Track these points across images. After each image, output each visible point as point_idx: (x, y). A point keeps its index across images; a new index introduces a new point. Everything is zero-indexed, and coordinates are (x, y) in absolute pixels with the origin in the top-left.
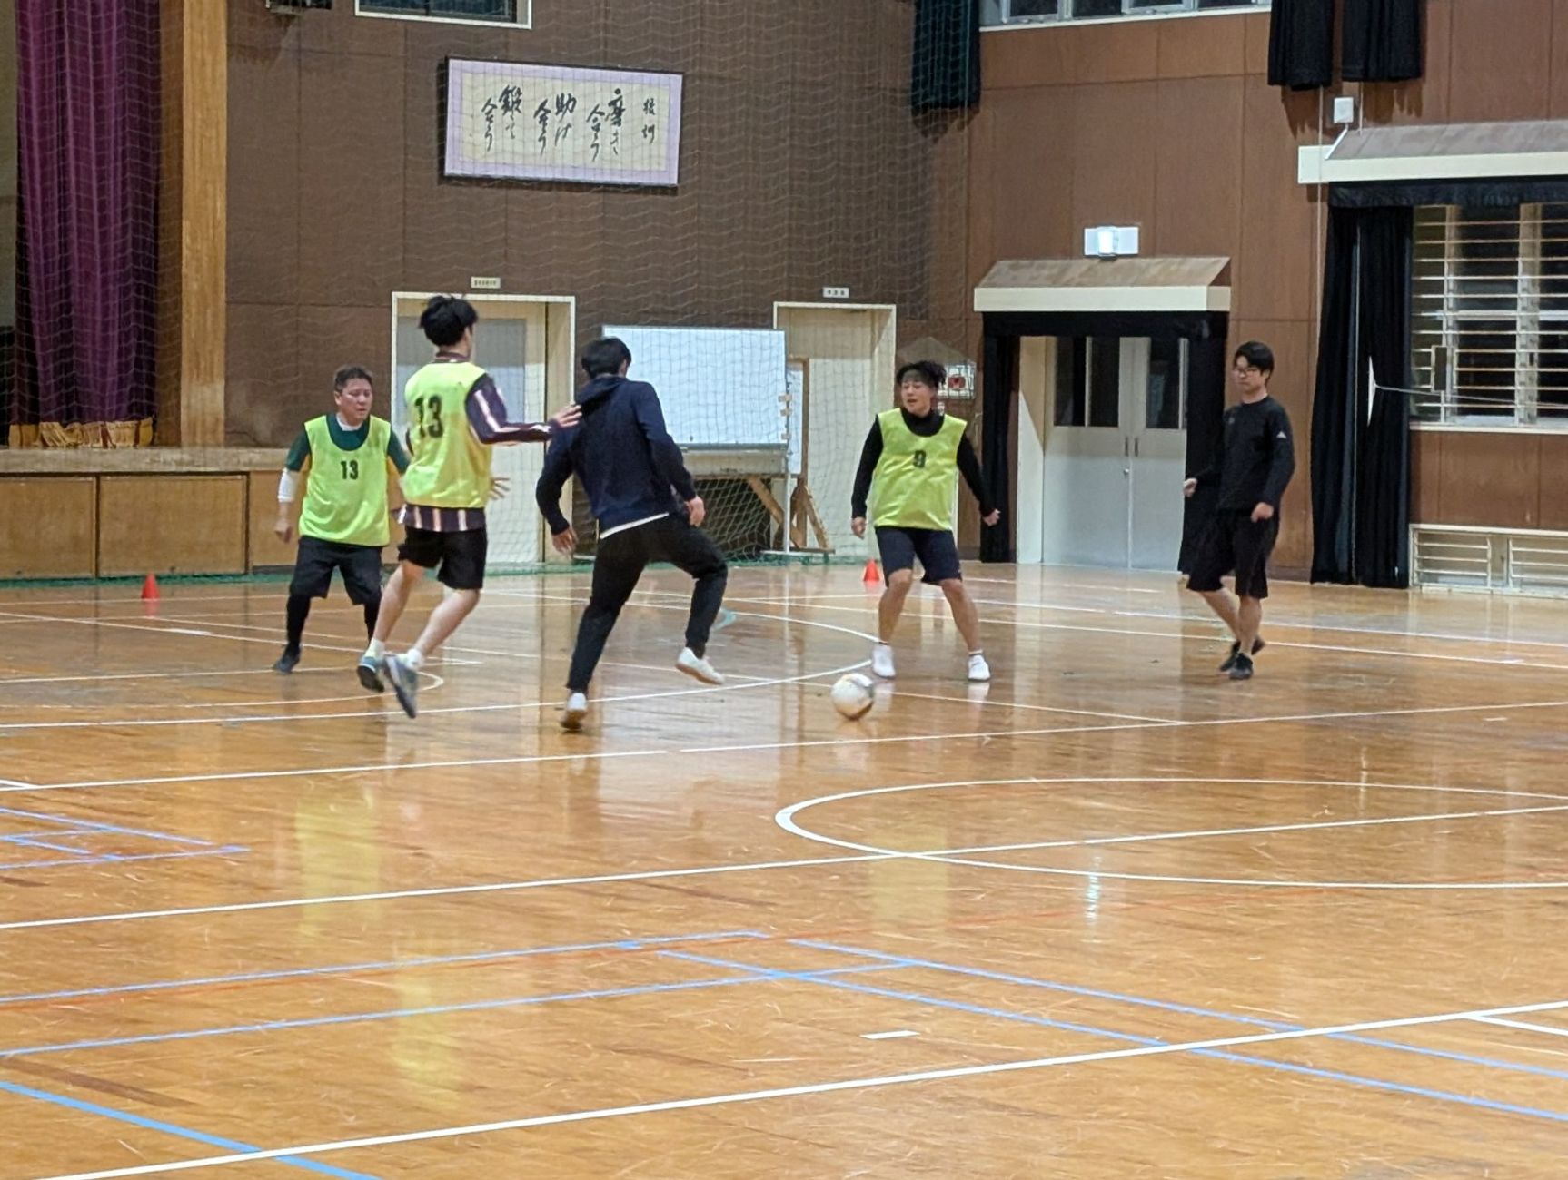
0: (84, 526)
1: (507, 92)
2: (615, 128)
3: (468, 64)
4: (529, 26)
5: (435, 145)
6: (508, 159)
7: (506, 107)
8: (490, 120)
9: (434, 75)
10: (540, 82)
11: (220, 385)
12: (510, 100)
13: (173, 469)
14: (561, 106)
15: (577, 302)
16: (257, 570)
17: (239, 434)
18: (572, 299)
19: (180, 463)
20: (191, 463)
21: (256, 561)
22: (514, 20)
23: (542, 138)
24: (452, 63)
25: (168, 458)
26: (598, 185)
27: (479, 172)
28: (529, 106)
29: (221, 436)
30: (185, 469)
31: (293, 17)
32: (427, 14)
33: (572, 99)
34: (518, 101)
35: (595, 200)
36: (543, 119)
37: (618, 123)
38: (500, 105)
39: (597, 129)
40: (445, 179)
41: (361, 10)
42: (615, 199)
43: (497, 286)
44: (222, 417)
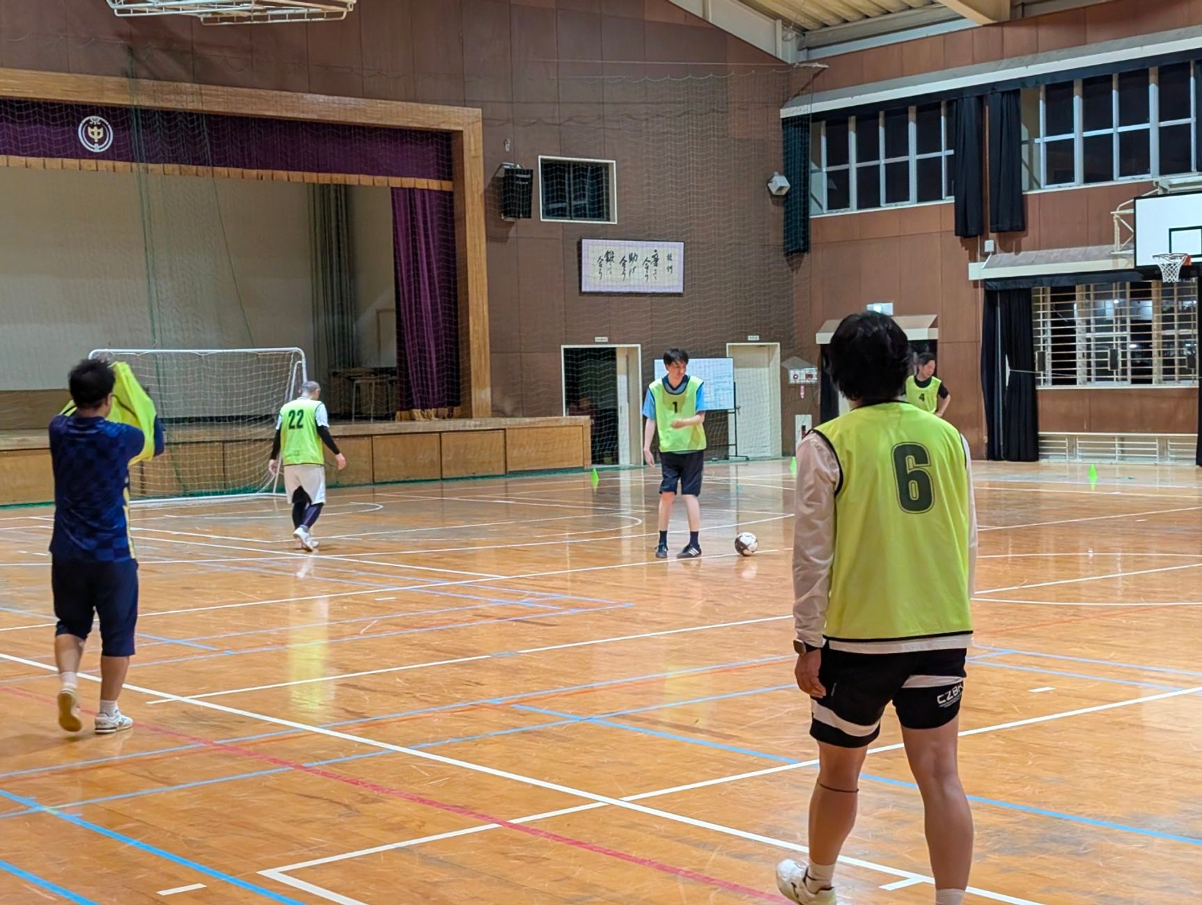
0: (436, 456)
1: (608, 253)
2: (655, 268)
3: (590, 241)
4: (616, 223)
5: (577, 279)
6: (610, 283)
7: (608, 260)
8: (601, 266)
9: (576, 247)
10: (622, 248)
11: (488, 390)
12: (609, 257)
13: (473, 428)
14: (631, 259)
15: (642, 347)
16: (511, 472)
17: (498, 412)
18: (639, 346)
19: (475, 426)
20: (480, 425)
21: (510, 469)
22: (608, 220)
23: (624, 273)
24: (584, 241)
25: (470, 424)
26: (649, 294)
27: (597, 289)
28: (617, 259)
29: (490, 413)
30: (477, 428)
31: (513, 223)
32: (571, 219)
33: (636, 255)
34: (613, 257)
35: (648, 300)
36: (624, 265)
37: (656, 265)
38: (605, 259)
39: (647, 268)
40: (582, 293)
41: (543, 218)
42: (655, 299)
43: (607, 341)
44: (490, 404)
